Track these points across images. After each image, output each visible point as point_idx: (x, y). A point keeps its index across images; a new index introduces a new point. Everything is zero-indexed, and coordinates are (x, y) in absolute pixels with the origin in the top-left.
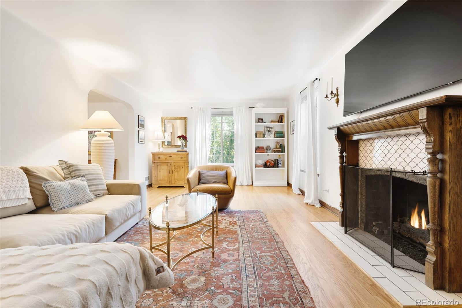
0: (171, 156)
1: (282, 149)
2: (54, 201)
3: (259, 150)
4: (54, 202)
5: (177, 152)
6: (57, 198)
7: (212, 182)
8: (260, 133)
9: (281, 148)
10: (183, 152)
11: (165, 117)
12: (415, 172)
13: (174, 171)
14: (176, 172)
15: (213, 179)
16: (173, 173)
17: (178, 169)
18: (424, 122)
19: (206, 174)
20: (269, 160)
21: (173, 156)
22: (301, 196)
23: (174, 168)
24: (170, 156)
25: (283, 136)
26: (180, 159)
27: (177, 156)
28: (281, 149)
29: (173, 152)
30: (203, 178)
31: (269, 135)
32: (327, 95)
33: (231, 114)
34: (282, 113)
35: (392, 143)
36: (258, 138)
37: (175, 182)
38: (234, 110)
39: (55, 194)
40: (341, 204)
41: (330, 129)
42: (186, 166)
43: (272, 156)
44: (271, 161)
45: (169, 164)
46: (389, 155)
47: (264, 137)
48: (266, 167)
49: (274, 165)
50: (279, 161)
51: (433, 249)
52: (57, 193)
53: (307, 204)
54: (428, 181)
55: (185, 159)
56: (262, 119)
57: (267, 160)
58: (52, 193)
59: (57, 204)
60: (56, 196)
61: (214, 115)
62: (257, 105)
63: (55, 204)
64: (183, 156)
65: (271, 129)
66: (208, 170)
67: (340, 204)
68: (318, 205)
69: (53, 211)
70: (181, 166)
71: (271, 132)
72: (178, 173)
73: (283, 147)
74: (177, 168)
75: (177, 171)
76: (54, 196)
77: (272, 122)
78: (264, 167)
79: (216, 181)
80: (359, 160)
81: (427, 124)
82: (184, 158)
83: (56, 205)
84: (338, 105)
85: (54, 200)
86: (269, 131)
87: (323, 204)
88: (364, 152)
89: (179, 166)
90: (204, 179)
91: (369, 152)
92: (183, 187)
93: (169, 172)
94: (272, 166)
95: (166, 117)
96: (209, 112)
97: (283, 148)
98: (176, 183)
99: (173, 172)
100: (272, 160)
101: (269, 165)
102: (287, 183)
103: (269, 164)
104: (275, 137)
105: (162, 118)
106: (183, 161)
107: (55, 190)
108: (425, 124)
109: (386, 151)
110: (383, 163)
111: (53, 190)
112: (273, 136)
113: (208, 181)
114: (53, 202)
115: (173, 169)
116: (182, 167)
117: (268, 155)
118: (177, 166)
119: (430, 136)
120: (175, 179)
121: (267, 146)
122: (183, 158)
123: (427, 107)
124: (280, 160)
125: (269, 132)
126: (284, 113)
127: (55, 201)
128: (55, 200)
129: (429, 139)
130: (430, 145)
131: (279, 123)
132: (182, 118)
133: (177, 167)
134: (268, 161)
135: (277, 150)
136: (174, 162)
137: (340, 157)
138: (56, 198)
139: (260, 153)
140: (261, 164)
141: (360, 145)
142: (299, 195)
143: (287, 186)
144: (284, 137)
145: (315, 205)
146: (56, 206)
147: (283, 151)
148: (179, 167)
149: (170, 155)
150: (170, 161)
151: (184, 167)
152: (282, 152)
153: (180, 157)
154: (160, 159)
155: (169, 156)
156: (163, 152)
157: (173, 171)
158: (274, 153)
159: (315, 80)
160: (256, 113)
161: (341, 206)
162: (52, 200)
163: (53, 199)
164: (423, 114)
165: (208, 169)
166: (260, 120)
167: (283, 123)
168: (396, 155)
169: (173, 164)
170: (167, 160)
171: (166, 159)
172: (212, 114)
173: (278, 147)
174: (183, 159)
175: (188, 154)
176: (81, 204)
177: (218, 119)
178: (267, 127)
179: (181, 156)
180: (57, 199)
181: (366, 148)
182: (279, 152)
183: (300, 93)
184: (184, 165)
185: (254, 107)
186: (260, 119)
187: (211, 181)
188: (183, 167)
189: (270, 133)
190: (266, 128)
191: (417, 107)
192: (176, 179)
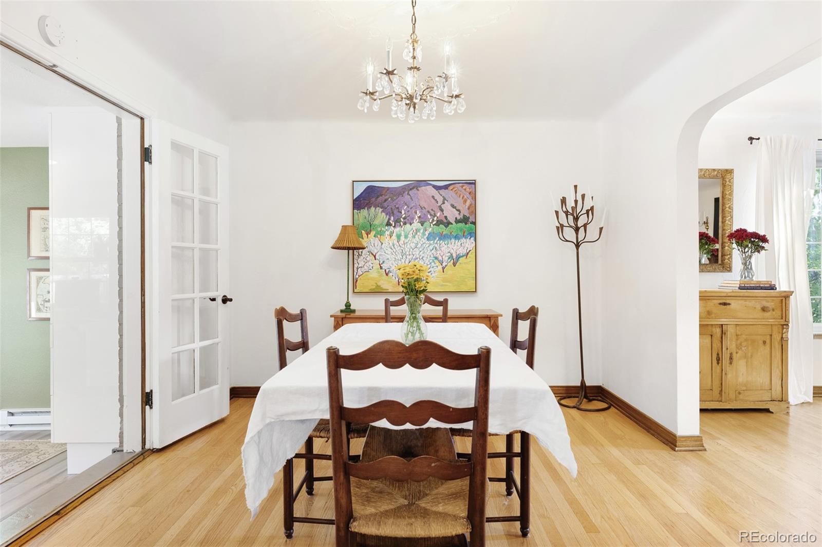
0: (729, 304)
10: (761, 288)
13: (734, 354)
14: (741, 358)
16: (731, 363)
17: (750, 348)
21: (735, 304)
23: (736, 345)
24: (725, 304)
26: (760, 314)
27: (746, 303)
37: (740, 393)
42: (777, 337)
45: (719, 330)
55: (776, 313)
64: (770, 305)
70: (759, 337)
72: (747, 362)
74: (745, 344)
75: (745, 357)
82: (773, 310)
89: (754, 337)
92: (767, 411)
93: (718, 360)
96: (812, 150)
98: (741, 397)
99: (731, 358)
106: (771, 321)
115: (732, 347)
116: (761, 342)
118: (745, 337)
122: (769, 311)
132: (713, 173)
133: (746, 340)
136: (737, 325)
148: (753, 341)
149: (724, 300)
150: (722, 321)
151: (768, 342)
153: (759, 307)
155: (720, 304)
157: (731, 354)
169: (731, 330)
170: (713, 315)
171: (709, 313)
172: (817, 161)
174: (768, 314)
175: (787, 296)
179: (762, 304)
184: (771, 335)
188: (764, 342)
192: (743, 383)
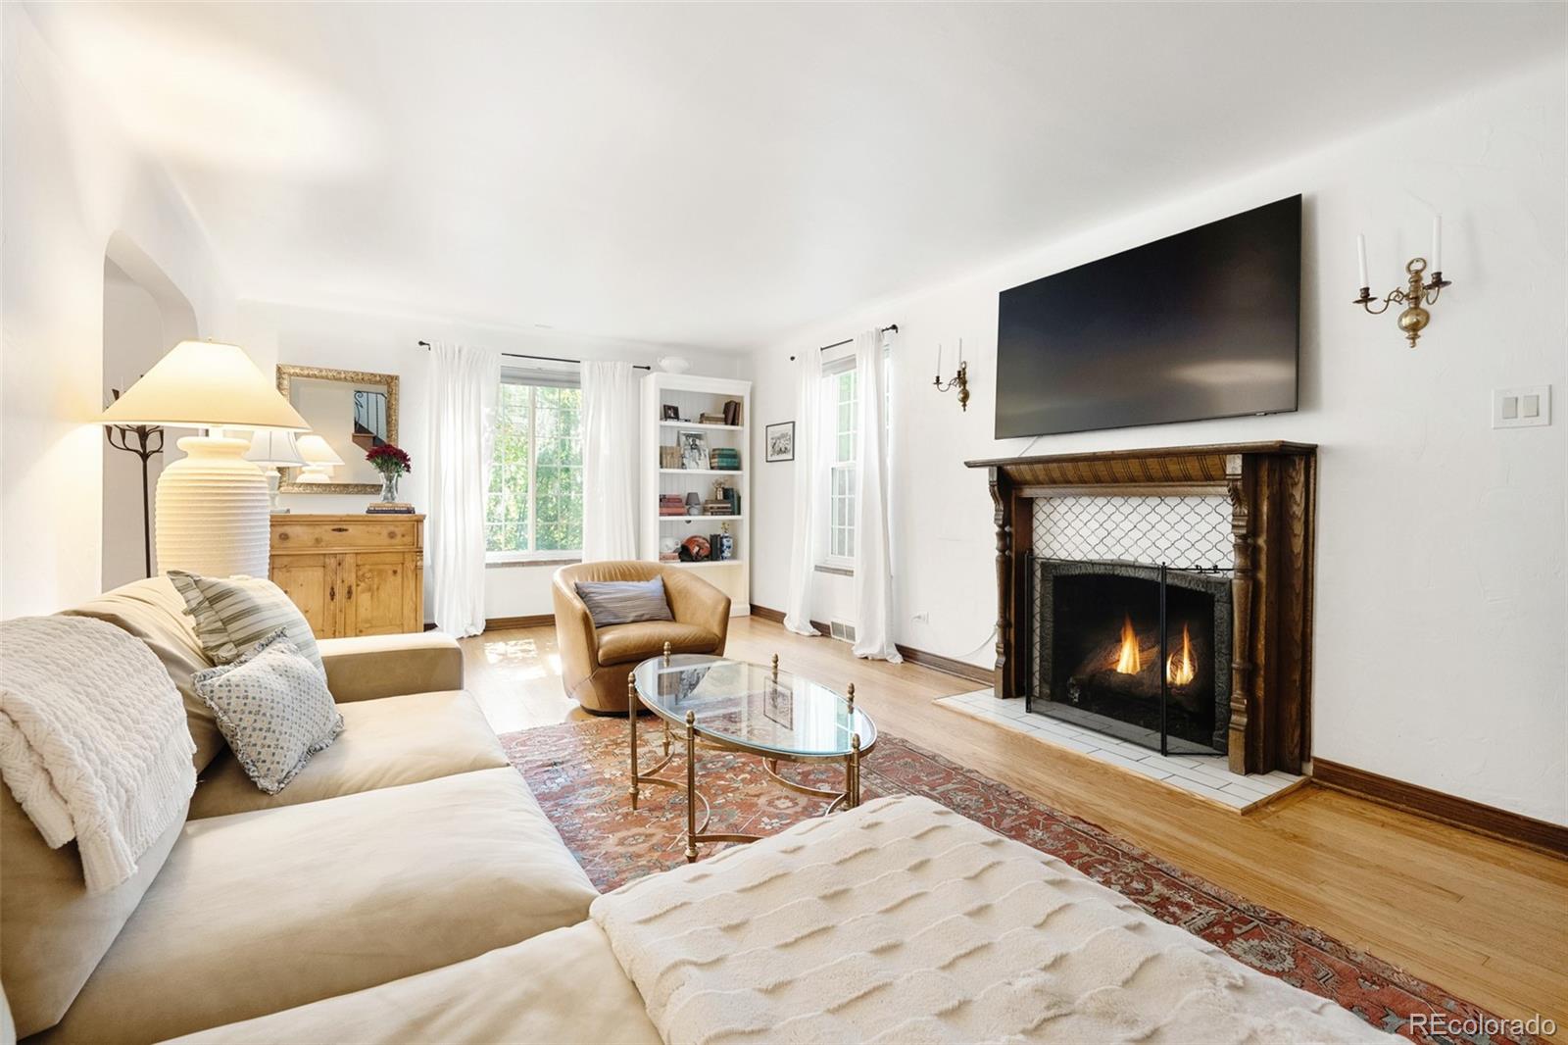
0: (346, 530)
1: (733, 505)
2: (258, 748)
3: (668, 507)
4: (259, 753)
5: (369, 511)
6: (268, 734)
7: (631, 619)
8: (672, 454)
9: (729, 501)
10: (396, 512)
11: (294, 367)
12: (1201, 569)
13: (354, 588)
14: (363, 592)
15: (633, 607)
16: (349, 598)
17: (376, 580)
18: (1237, 480)
19: (601, 594)
20: (695, 537)
21: (352, 529)
22: (821, 638)
23: (357, 577)
24: (340, 530)
25: (736, 465)
26: (387, 541)
27: (370, 528)
28: (729, 505)
29: (351, 513)
30: (598, 607)
31: (694, 460)
32: (938, 378)
33: (573, 382)
34: (739, 397)
35: (1126, 509)
36: (666, 467)
38: (584, 369)
39: (255, 721)
40: (1002, 645)
41: (969, 465)
42: (410, 565)
43: (702, 525)
44: (701, 540)
45: (332, 562)
46: (1117, 534)
47: (683, 466)
48: (685, 558)
49: (711, 551)
50: (725, 540)
51: (1243, 704)
52: (264, 714)
53: (866, 658)
54: (1237, 585)
55: (408, 539)
56: (676, 410)
57: (689, 536)
58: (241, 719)
59: (272, 763)
60: (261, 730)
61: (510, 377)
62: (665, 363)
63: (264, 761)
64: (399, 530)
65: (697, 442)
66: (605, 580)
67: (998, 647)
68: (899, 659)
69: (265, 792)
70: (387, 567)
71: (699, 451)
72: (372, 596)
73: (735, 496)
74: (368, 575)
75: (370, 589)
76: (254, 729)
77: (703, 418)
78: (682, 561)
79: (643, 615)
80: (1034, 541)
81: (1243, 485)
82: (403, 536)
83: (268, 765)
84: (964, 405)
85: (255, 745)
86: (694, 447)
87: (908, 654)
88: (1048, 524)
89: (381, 567)
90: (601, 612)
91: (1062, 524)
93: (333, 595)
94: (707, 557)
95: (302, 369)
96: (495, 365)
97: (736, 502)
99: (350, 592)
100: (704, 539)
101: (697, 553)
102: (749, 606)
103: (697, 549)
104: (712, 468)
105: (279, 369)
106: (400, 548)
107: (252, 706)
108: (1239, 483)
109: (1109, 525)
110: (1101, 549)
111: (245, 704)
112: (705, 462)
113: (617, 617)
114: (254, 756)
115: (351, 579)
116: (390, 572)
117: (689, 522)
118: (368, 567)
119: (1240, 505)
120: (359, 620)
121: (689, 494)
122: (399, 536)
123: (1244, 455)
124: (726, 537)
125: (692, 448)
126: (742, 397)
127: (263, 751)
128: (263, 746)
129: (1238, 509)
130: (1242, 520)
131: (726, 424)
132: (378, 378)
133: (370, 571)
134: (691, 540)
135: (719, 508)
136: (357, 553)
137: (998, 534)
138: (265, 738)
139: (670, 515)
140: (673, 549)
141: (1036, 509)
142: (814, 636)
143: (749, 613)
144: (738, 468)
145: (888, 658)
146: (269, 769)
147: (736, 511)
148: (380, 571)
149: (340, 526)
150: (337, 550)
151: (399, 571)
152: (733, 513)
153: (384, 532)
154: (289, 544)
155: (334, 530)
156: (292, 513)
157: (350, 587)
158: (712, 514)
159: (887, 329)
160: (664, 387)
161: (1002, 650)
162: (249, 749)
163: (253, 741)
164: (1235, 466)
165: (604, 577)
166: (670, 412)
167: (738, 425)
168: (1136, 534)
169: (349, 560)
170: (323, 544)
171: (318, 541)
172: (502, 376)
173: (720, 496)
174: (398, 540)
175: (420, 520)
176: (322, 749)
177: (520, 392)
178: (688, 436)
179: (392, 528)
180: (267, 742)
181: (1055, 516)
182: (724, 514)
183: (822, 349)
184: (403, 564)
185: (648, 368)
186: (670, 408)
187: (625, 617)
188: (395, 572)
189: (697, 454)
190: (683, 439)
191: (1222, 452)
192: (367, 621)
